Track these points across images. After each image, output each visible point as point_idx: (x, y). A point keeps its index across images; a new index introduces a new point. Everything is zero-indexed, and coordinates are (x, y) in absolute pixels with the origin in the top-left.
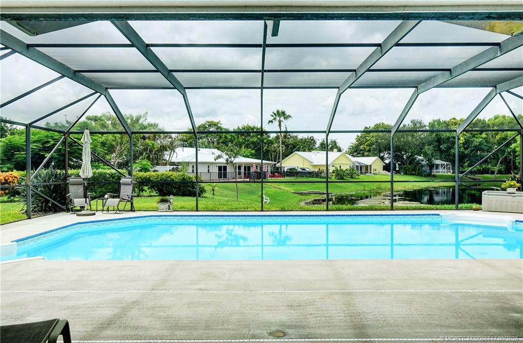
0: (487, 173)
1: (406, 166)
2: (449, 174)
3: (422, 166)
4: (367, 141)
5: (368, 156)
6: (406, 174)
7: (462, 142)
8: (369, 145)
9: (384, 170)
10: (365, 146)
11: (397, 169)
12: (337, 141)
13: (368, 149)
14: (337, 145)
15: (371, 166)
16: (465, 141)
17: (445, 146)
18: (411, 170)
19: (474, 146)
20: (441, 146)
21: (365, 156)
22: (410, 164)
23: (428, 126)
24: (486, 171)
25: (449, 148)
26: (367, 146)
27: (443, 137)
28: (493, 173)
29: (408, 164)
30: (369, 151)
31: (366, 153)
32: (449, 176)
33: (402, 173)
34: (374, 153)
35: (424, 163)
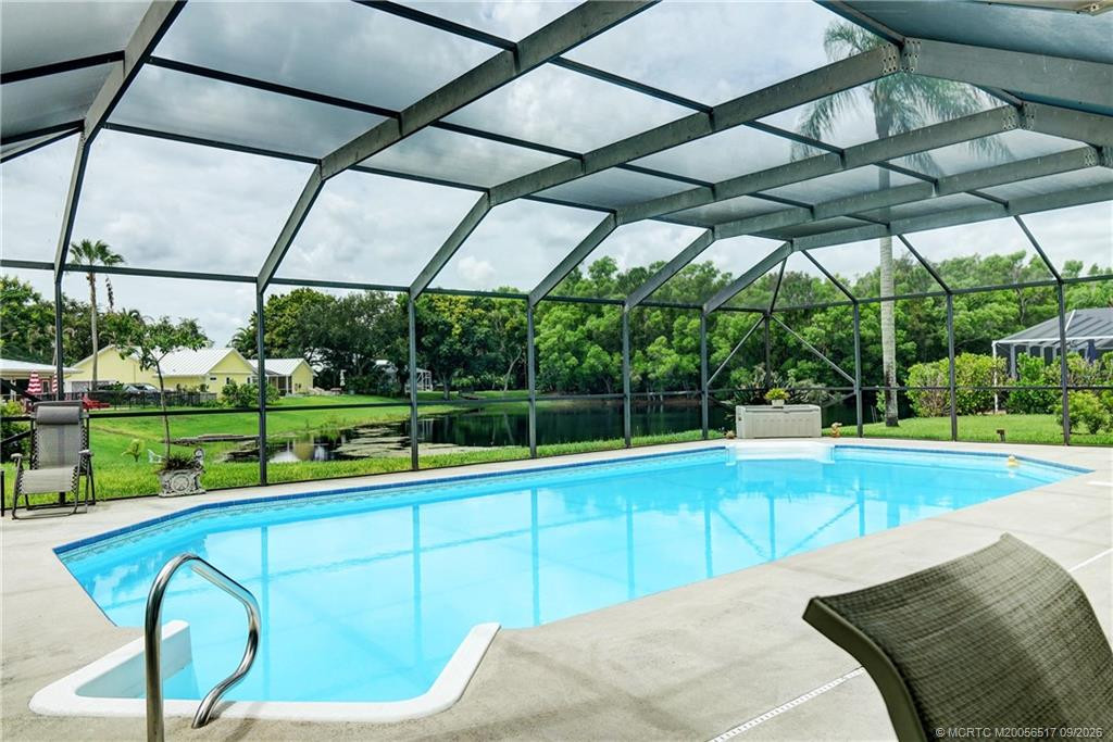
0: (489, 388)
1: (357, 378)
2: (428, 391)
3: (388, 377)
4: (279, 325)
5: (280, 357)
6: (358, 393)
7: (458, 332)
8: (285, 334)
9: (315, 385)
10: (274, 337)
11: (342, 383)
12: (198, 324)
13: (280, 342)
14: (200, 332)
15: (290, 378)
16: (463, 331)
17: (431, 338)
18: (368, 385)
19: (478, 342)
20: (423, 339)
21: (274, 358)
22: (365, 372)
23: (397, 301)
24: (487, 386)
25: (437, 343)
26: (278, 335)
27: (425, 322)
28: (499, 387)
29: (360, 374)
30: (283, 346)
31: (275, 351)
32: (428, 394)
33: (352, 392)
34: (294, 351)
35: (390, 371)
